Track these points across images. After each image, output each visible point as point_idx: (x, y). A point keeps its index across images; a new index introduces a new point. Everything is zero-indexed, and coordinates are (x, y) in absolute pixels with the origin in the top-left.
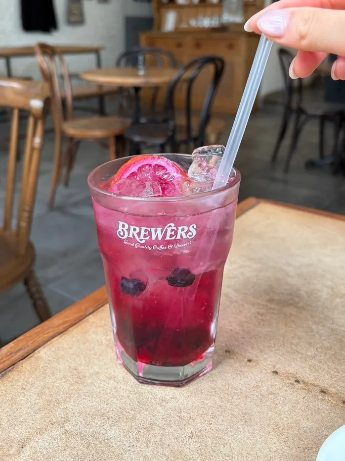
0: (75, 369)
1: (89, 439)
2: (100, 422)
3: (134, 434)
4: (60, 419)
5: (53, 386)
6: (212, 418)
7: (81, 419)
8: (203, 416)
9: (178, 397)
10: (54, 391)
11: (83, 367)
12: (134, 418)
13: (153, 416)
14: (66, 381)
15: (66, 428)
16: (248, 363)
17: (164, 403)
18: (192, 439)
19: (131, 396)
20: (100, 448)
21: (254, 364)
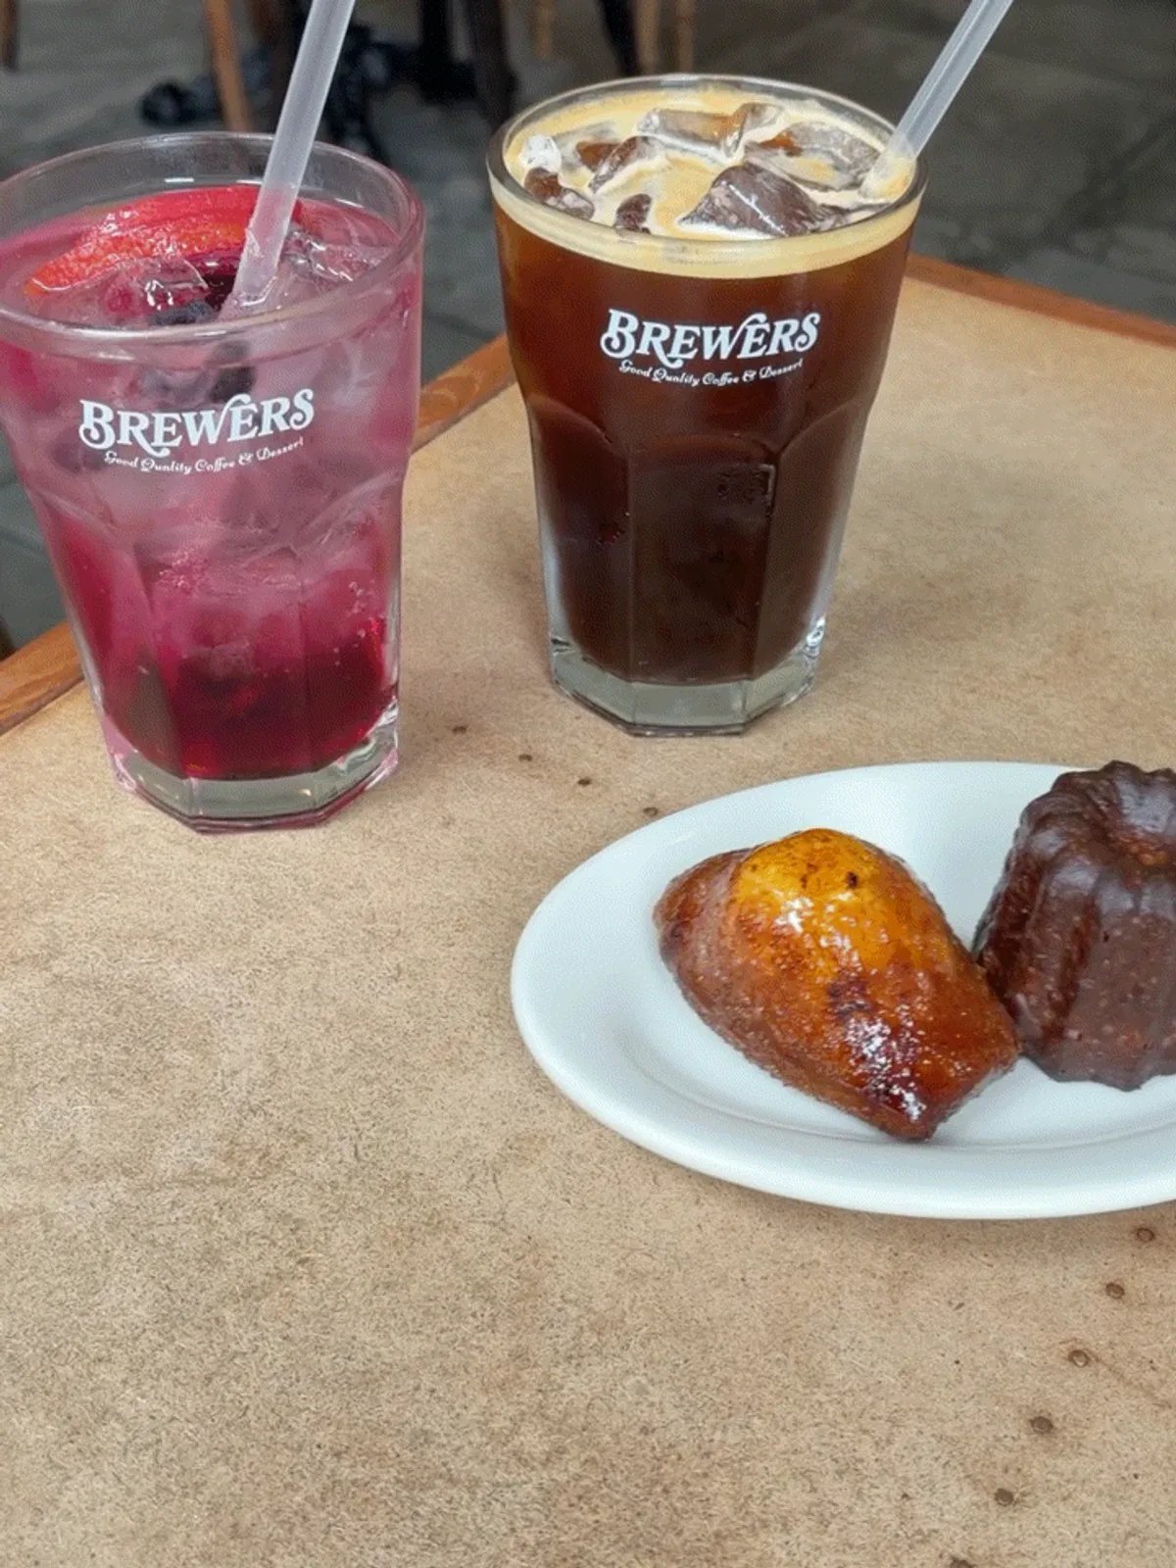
0: (73, 822)
1: (120, 993)
2: (151, 952)
3: (243, 979)
4: (37, 952)
5: (10, 869)
6: (457, 931)
7: (95, 949)
8: (432, 927)
9: (369, 884)
10: (14, 882)
11: (94, 817)
12: (244, 941)
13: (297, 933)
14: (47, 856)
15: (56, 970)
16: (581, 789)
17: (329, 901)
18: (396, 980)
19: (237, 888)
20: (151, 1014)
21: (598, 790)
